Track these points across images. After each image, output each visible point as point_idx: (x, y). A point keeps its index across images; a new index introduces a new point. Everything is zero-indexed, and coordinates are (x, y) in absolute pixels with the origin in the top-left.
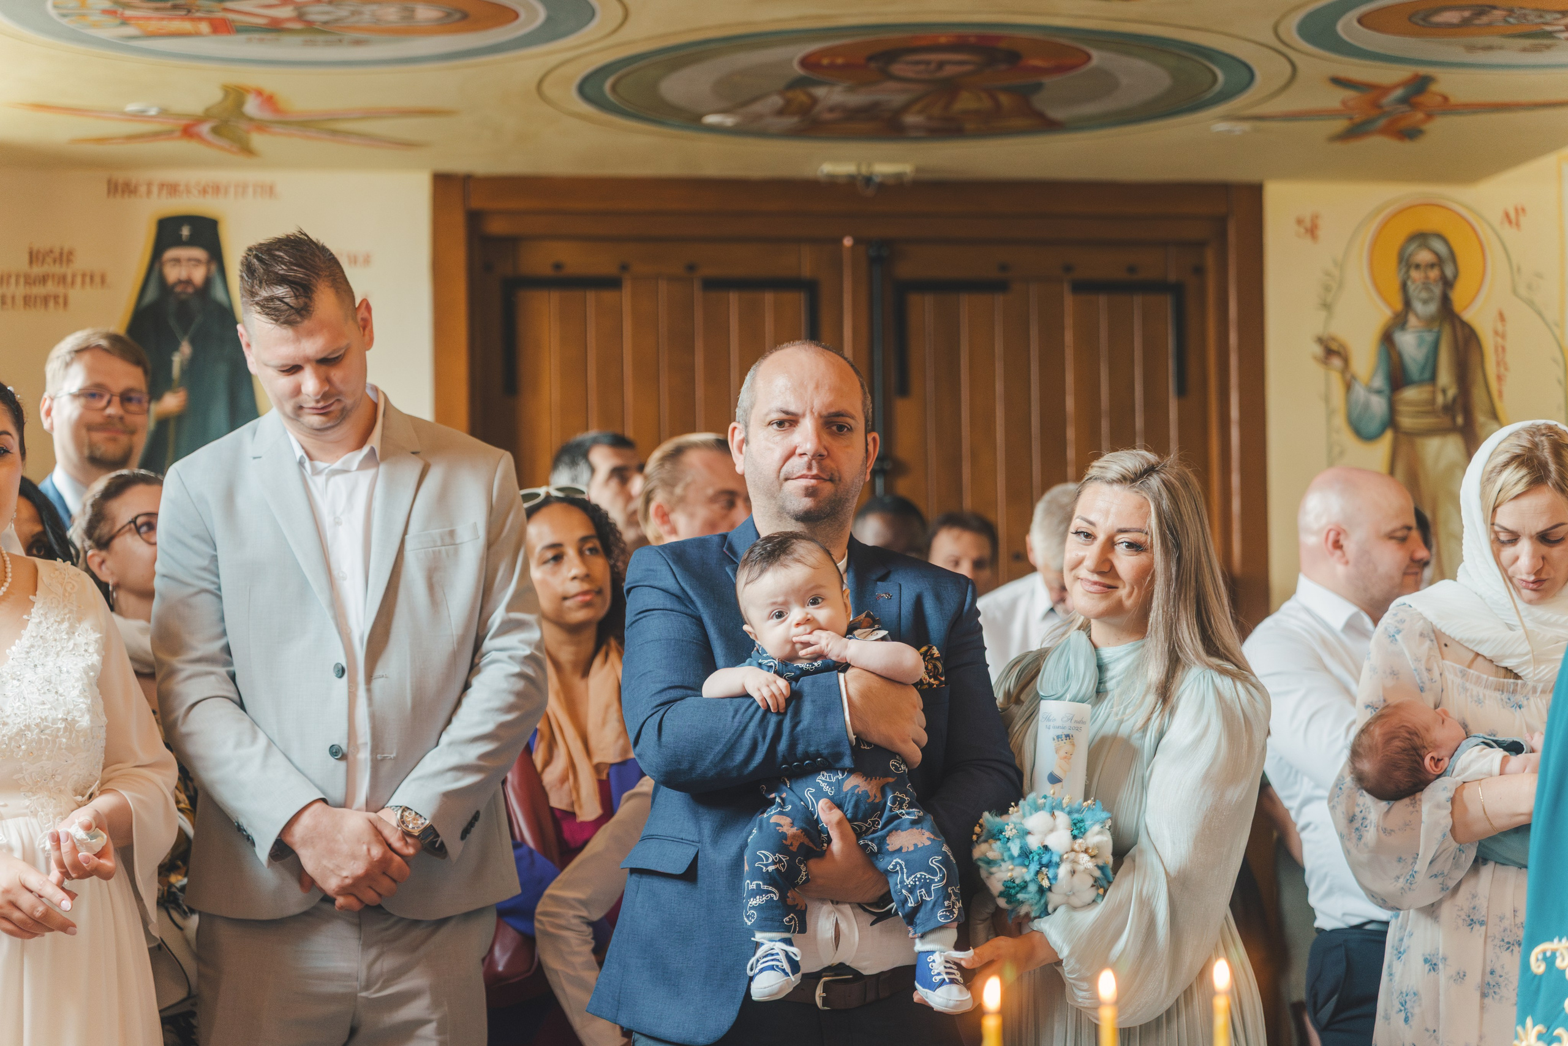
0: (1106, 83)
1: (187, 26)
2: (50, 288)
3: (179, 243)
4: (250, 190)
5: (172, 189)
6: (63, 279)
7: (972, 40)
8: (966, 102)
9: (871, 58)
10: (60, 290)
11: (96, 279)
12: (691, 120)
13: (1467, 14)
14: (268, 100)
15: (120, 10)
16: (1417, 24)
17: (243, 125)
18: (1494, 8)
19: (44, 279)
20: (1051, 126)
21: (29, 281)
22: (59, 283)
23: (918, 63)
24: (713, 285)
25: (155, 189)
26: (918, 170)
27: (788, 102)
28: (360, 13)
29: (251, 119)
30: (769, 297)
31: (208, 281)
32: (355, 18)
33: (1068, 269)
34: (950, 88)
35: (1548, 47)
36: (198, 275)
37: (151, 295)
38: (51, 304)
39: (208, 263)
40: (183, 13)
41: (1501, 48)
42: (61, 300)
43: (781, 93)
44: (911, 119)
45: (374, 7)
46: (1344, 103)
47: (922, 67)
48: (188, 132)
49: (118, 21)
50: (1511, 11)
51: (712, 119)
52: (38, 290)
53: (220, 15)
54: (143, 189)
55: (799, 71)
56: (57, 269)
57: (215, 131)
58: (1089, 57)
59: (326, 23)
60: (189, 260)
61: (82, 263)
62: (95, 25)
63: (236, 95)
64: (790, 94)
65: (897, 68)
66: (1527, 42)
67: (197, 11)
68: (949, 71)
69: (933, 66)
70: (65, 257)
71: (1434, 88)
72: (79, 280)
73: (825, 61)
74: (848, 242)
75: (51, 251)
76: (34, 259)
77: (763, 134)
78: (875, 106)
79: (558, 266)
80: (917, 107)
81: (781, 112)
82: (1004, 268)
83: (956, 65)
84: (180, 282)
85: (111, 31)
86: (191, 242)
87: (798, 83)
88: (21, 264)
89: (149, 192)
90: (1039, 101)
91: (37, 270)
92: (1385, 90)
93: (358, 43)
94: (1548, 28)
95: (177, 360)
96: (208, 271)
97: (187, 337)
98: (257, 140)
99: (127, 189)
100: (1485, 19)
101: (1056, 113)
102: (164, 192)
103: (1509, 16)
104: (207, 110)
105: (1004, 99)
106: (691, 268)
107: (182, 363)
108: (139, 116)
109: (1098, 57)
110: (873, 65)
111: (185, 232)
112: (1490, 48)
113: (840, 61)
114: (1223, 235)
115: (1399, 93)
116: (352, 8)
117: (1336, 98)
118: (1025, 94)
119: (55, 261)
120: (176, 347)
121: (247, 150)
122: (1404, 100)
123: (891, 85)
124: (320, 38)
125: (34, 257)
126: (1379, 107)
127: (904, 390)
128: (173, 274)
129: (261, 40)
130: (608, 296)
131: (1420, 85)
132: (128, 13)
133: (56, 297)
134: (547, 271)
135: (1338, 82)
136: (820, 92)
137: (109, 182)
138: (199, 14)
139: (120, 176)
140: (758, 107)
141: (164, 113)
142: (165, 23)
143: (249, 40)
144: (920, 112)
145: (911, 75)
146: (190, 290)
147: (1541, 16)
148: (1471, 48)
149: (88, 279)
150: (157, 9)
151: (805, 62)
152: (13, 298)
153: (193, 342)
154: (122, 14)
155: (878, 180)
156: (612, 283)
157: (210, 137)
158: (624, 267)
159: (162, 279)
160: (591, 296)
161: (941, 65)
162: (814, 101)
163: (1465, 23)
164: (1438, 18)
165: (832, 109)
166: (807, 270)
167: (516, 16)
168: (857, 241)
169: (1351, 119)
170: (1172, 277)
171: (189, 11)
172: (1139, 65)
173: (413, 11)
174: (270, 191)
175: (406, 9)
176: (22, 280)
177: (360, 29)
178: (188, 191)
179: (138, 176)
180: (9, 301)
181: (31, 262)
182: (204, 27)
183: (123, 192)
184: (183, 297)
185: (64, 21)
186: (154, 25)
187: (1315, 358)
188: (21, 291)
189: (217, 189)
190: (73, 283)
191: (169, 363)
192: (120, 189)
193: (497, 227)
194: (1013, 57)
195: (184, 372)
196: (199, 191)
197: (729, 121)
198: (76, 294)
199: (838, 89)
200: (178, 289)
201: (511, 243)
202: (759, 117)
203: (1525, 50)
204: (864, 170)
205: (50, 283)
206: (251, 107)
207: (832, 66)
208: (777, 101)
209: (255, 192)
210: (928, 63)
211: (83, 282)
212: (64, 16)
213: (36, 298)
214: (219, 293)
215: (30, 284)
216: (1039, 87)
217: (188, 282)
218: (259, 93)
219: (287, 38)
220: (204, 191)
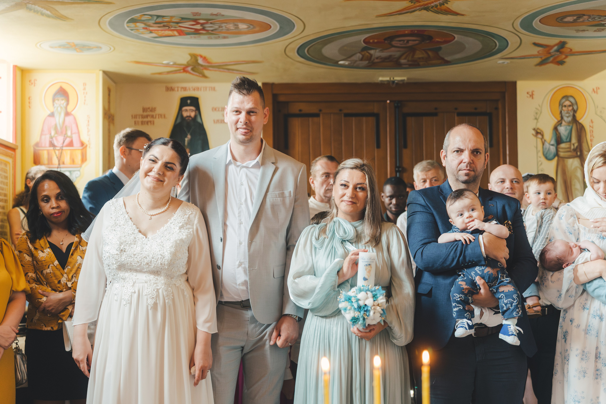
0: (461, 47)
1: (170, 33)
2: (149, 119)
3: (187, 105)
4: (208, 89)
5: (185, 89)
6: (152, 116)
7: (416, 32)
8: (419, 55)
9: (385, 39)
10: (152, 119)
11: (163, 116)
12: (335, 63)
13: (575, 18)
14: (205, 59)
15: (148, 27)
16: (558, 22)
17: (201, 68)
18: (584, 15)
19: (147, 116)
20: (447, 63)
21: (143, 117)
22: (151, 118)
23: (400, 41)
24: (347, 115)
25: (180, 89)
26: (408, 79)
27: (363, 56)
28: (222, 27)
29: (202, 66)
30: (364, 119)
31: (196, 116)
32: (221, 29)
33: (456, 109)
34: (412, 49)
35: (603, 30)
36: (193, 114)
37: (179, 121)
38: (149, 123)
39: (195, 111)
40: (168, 28)
41: (588, 30)
42: (152, 122)
43: (359, 53)
44: (403, 61)
45: (225, 24)
46: (538, 52)
47: (402, 42)
48: (185, 70)
49: (149, 32)
50: (589, 16)
51: (341, 62)
52: (145, 120)
53: (179, 28)
54: (176, 89)
55: (365, 45)
56: (151, 113)
57: (192, 69)
58: (454, 38)
59: (212, 31)
60: (190, 110)
61: (158, 111)
62: (142, 33)
63: (194, 57)
64: (363, 53)
65: (394, 43)
66: (596, 28)
67: (172, 27)
68: (411, 43)
69: (405, 42)
70: (153, 110)
71: (567, 46)
72: (157, 116)
73: (371, 41)
74: (388, 102)
75: (149, 108)
76: (144, 111)
77: (357, 67)
78: (390, 56)
79: (300, 110)
80: (403, 57)
81: (362, 60)
82: (436, 109)
83: (413, 41)
84: (187, 117)
85: (148, 36)
86: (190, 105)
87: (364, 49)
88: (140, 112)
89: (178, 90)
90: (441, 53)
91: (145, 114)
92: (551, 47)
93: (225, 38)
94: (603, 23)
95: (186, 139)
96: (196, 113)
97: (189, 133)
98: (206, 72)
99: (172, 89)
100: (581, 20)
101: (448, 58)
102: (182, 90)
103: (590, 18)
104: (188, 62)
105: (430, 53)
106: (341, 110)
107: (188, 141)
108: (168, 65)
109: (457, 37)
110: (386, 42)
111: (189, 101)
112: (584, 31)
113: (376, 41)
114: (504, 97)
115: (556, 48)
116: (219, 25)
117: (535, 50)
118: (437, 50)
119: (150, 111)
120: (186, 136)
121: (204, 76)
122: (558, 51)
123: (393, 49)
124: (213, 36)
125: (144, 110)
126: (550, 53)
127: (405, 146)
128: (185, 114)
129: (195, 37)
130: (315, 119)
131: (562, 45)
132: (151, 28)
133: (150, 122)
134: (297, 112)
135: (535, 44)
136: (372, 52)
137: (166, 87)
138: (172, 28)
139: (170, 85)
140: (354, 58)
141: (175, 64)
142: (163, 32)
143: (191, 37)
144: (405, 59)
145: (399, 45)
146: (190, 119)
147: (600, 18)
148: (578, 31)
149: (160, 116)
150: (159, 27)
151: (364, 41)
152: (138, 122)
153: (191, 135)
154: (149, 29)
155: (396, 82)
156: (317, 115)
157: (192, 72)
158: (320, 110)
159: (182, 116)
160: (310, 119)
161: (408, 41)
162: (371, 55)
163: (575, 21)
164: (566, 20)
165: (377, 58)
166: (376, 111)
167: (271, 27)
168: (390, 101)
169: (541, 58)
170: (488, 111)
171: (169, 27)
172: (471, 40)
173: (238, 25)
174: (214, 89)
175: (236, 25)
176: (141, 117)
177: (225, 33)
178: (189, 89)
179: (174, 85)
180: (137, 123)
181: (143, 112)
182: (176, 33)
183: (170, 90)
184: (188, 121)
185: (132, 32)
186: (161, 33)
187: (533, 135)
188: (140, 120)
189: (198, 89)
190: (156, 117)
191: (185, 140)
192: (170, 89)
193: (282, 99)
194: (430, 38)
195: (188, 143)
196: (193, 90)
197: (347, 63)
198: (156, 121)
199: (377, 50)
200: (187, 118)
201: (286, 103)
202: (356, 61)
203: (595, 31)
204: (392, 79)
205: (149, 117)
206: (200, 61)
207: (374, 42)
208: (359, 56)
209: (209, 90)
210: (404, 41)
211: (159, 118)
212: (132, 30)
213: (144, 122)
214: (199, 120)
215: (143, 118)
216: (440, 49)
217: (190, 116)
218: (201, 56)
219: (202, 36)
220: (194, 90)
